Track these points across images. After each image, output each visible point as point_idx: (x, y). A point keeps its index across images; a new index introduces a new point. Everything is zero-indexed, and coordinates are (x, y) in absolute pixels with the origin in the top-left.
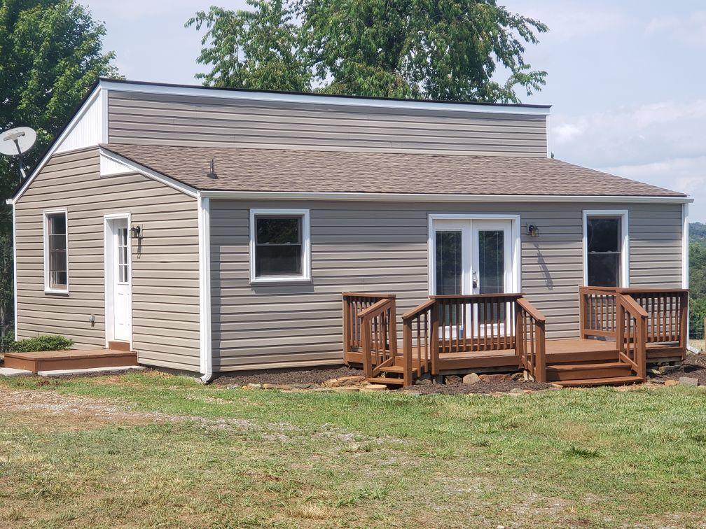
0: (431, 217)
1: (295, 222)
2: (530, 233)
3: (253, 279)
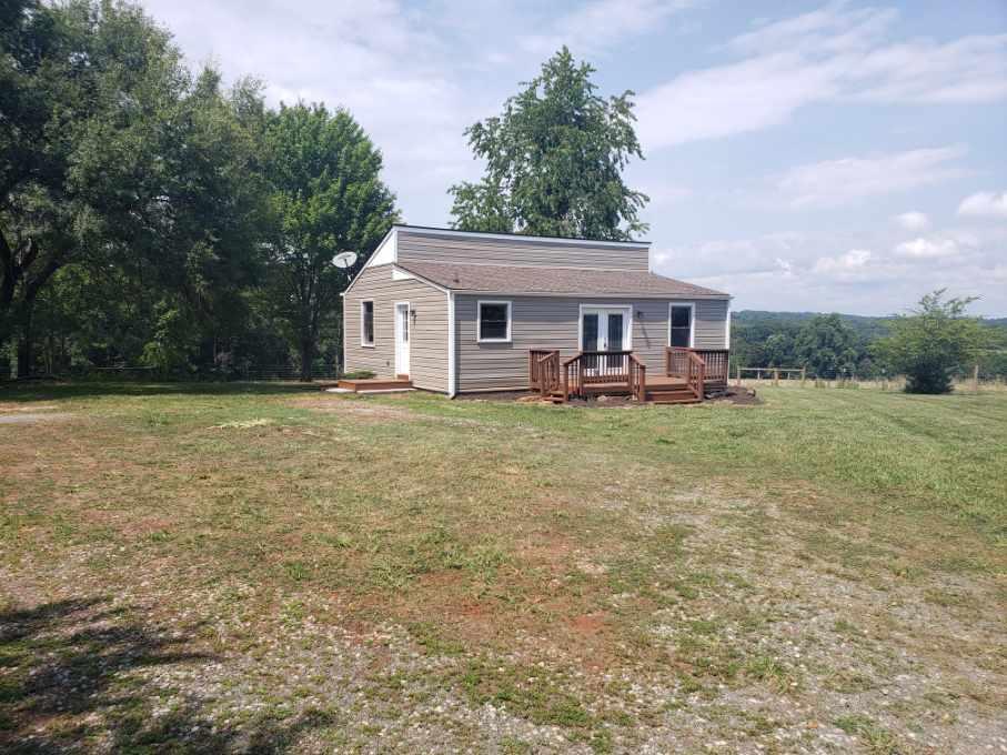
0: (581, 306)
1: (504, 307)
2: (638, 316)
3: (479, 340)
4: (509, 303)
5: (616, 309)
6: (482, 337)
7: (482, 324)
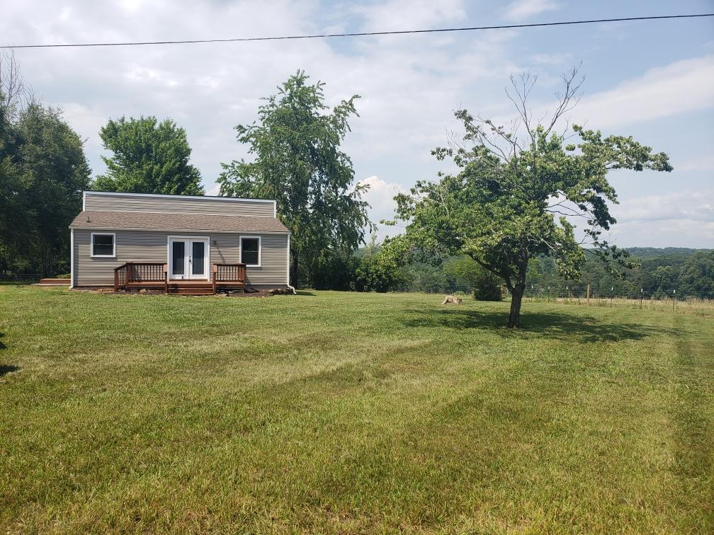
0: (169, 236)
2: (214, 244)
3: (92, 256)
4: (114, 234)
5: (199, 239)
6: (94, 254)
7: (94, 246)
